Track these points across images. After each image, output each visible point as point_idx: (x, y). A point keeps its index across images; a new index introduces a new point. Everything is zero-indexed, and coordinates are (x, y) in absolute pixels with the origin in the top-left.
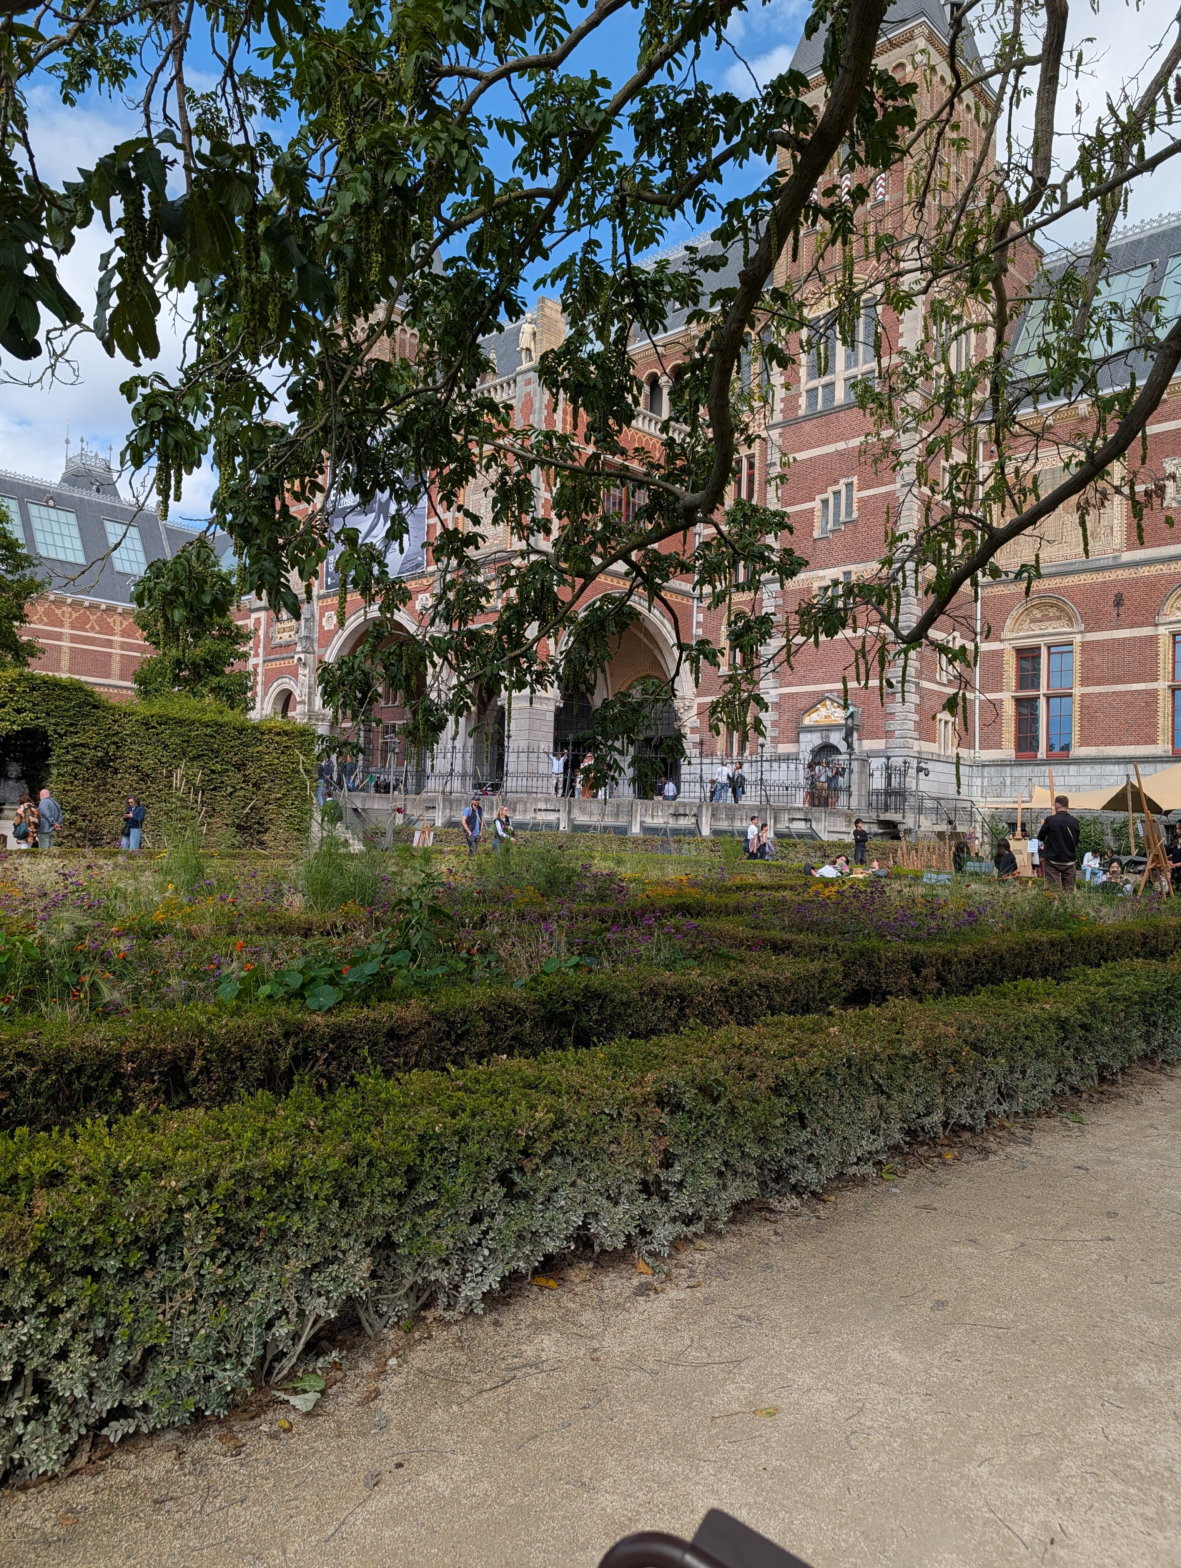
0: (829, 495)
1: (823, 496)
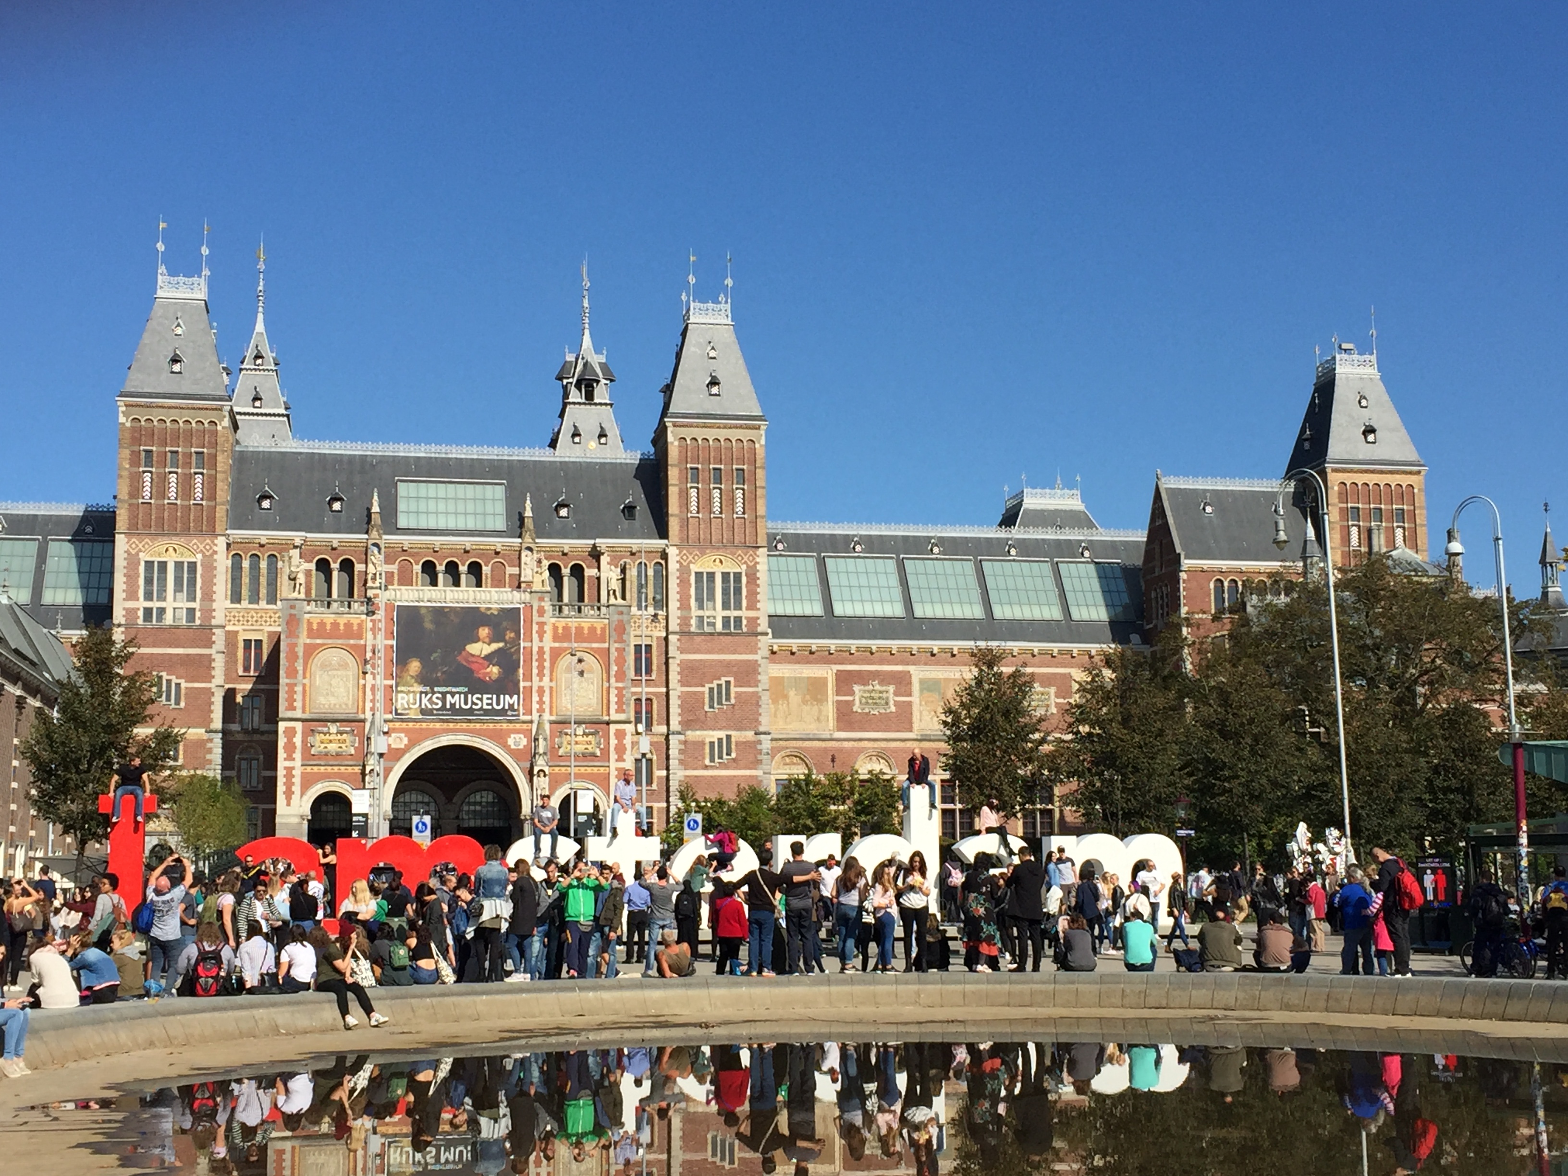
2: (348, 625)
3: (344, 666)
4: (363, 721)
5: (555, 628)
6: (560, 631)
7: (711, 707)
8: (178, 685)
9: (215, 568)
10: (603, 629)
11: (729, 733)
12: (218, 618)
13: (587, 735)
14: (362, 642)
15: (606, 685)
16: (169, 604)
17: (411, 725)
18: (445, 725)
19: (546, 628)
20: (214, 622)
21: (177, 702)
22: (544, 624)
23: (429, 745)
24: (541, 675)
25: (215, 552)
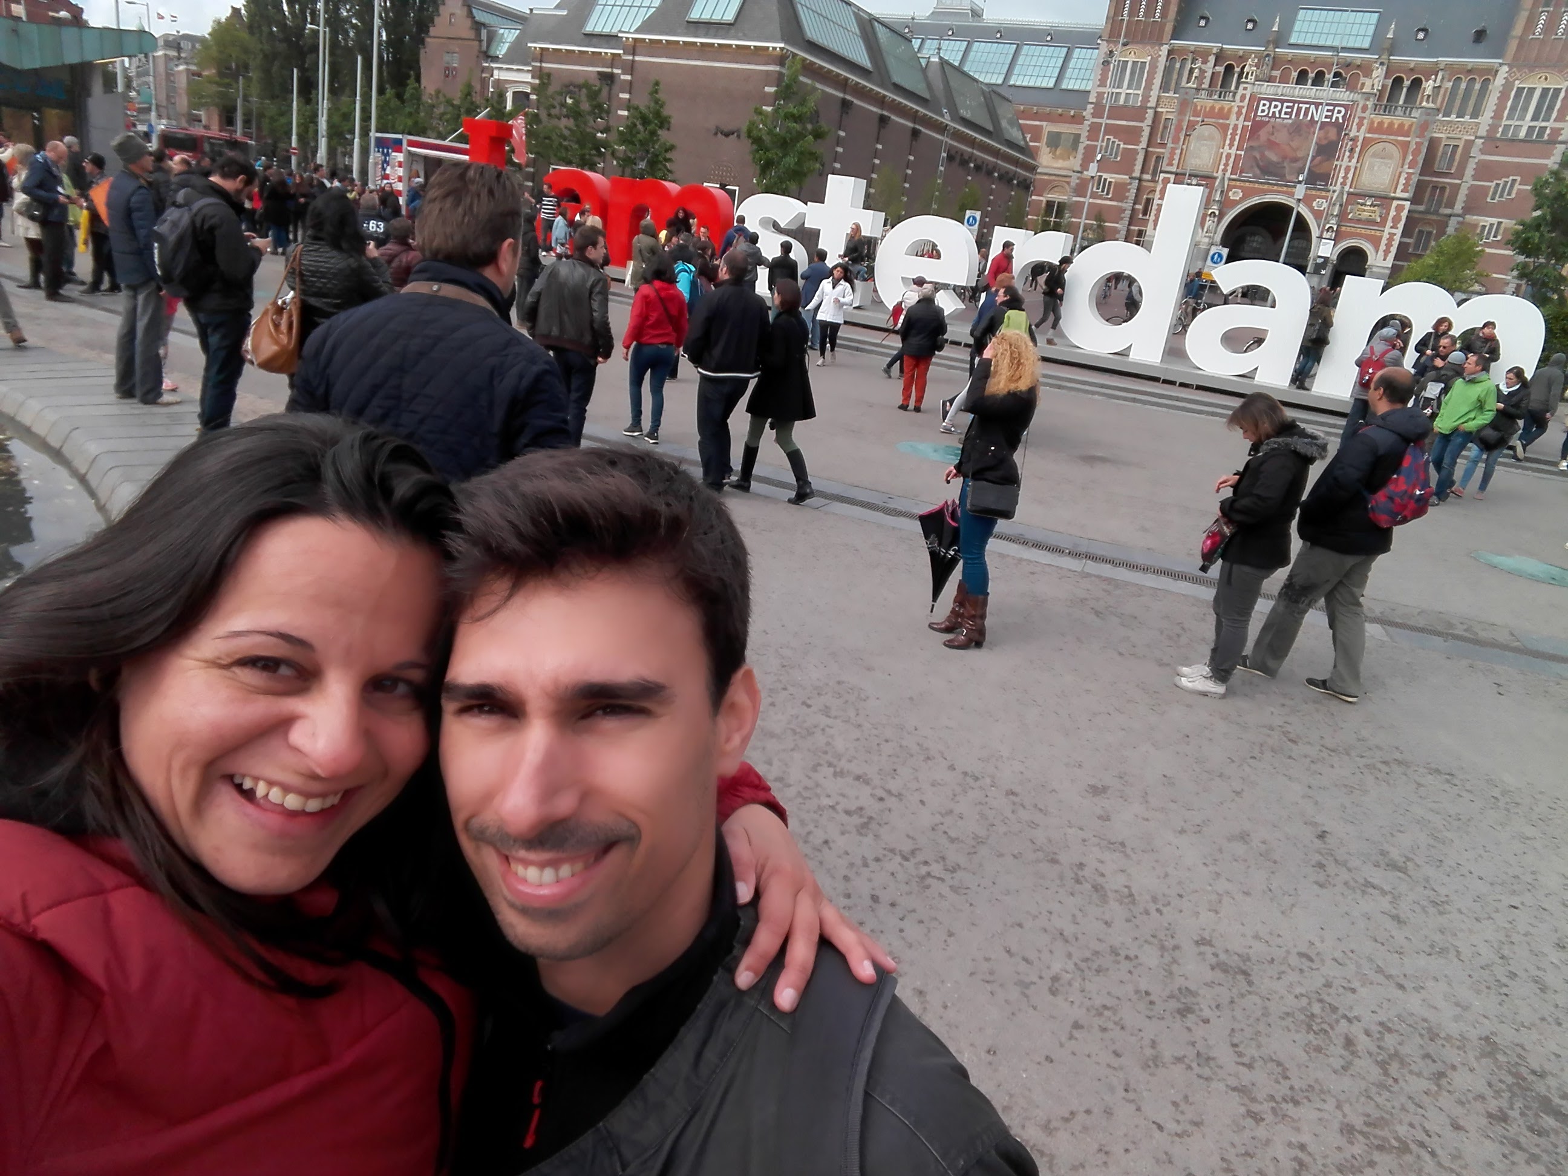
0: (1502, 182)
1: (1498, 182)
2: (1222, 109)
3: (1211, 138)
4: (1216, 178)
5: (1372, 122)
6: (1375, 125)
7: (1493, 199)
8: (1119, 145)
9: (1157, 67)
10: (1411, 126)
11: (1500, 220)
12: (1152, 103)
13: (1374, 206)
14: (1228, 122)
15: (1400, 169)
16: (1124, 90)
17: (1247, 184)
18: (1270, 187)
19: (1365, 122)
20: (1149, 105)
21: (1116, 157)
22: (1365, 118)
23: (1255, 200)
24: (1351, 158)
25: (1160, 56)
